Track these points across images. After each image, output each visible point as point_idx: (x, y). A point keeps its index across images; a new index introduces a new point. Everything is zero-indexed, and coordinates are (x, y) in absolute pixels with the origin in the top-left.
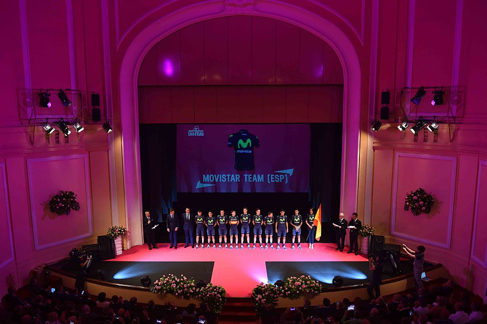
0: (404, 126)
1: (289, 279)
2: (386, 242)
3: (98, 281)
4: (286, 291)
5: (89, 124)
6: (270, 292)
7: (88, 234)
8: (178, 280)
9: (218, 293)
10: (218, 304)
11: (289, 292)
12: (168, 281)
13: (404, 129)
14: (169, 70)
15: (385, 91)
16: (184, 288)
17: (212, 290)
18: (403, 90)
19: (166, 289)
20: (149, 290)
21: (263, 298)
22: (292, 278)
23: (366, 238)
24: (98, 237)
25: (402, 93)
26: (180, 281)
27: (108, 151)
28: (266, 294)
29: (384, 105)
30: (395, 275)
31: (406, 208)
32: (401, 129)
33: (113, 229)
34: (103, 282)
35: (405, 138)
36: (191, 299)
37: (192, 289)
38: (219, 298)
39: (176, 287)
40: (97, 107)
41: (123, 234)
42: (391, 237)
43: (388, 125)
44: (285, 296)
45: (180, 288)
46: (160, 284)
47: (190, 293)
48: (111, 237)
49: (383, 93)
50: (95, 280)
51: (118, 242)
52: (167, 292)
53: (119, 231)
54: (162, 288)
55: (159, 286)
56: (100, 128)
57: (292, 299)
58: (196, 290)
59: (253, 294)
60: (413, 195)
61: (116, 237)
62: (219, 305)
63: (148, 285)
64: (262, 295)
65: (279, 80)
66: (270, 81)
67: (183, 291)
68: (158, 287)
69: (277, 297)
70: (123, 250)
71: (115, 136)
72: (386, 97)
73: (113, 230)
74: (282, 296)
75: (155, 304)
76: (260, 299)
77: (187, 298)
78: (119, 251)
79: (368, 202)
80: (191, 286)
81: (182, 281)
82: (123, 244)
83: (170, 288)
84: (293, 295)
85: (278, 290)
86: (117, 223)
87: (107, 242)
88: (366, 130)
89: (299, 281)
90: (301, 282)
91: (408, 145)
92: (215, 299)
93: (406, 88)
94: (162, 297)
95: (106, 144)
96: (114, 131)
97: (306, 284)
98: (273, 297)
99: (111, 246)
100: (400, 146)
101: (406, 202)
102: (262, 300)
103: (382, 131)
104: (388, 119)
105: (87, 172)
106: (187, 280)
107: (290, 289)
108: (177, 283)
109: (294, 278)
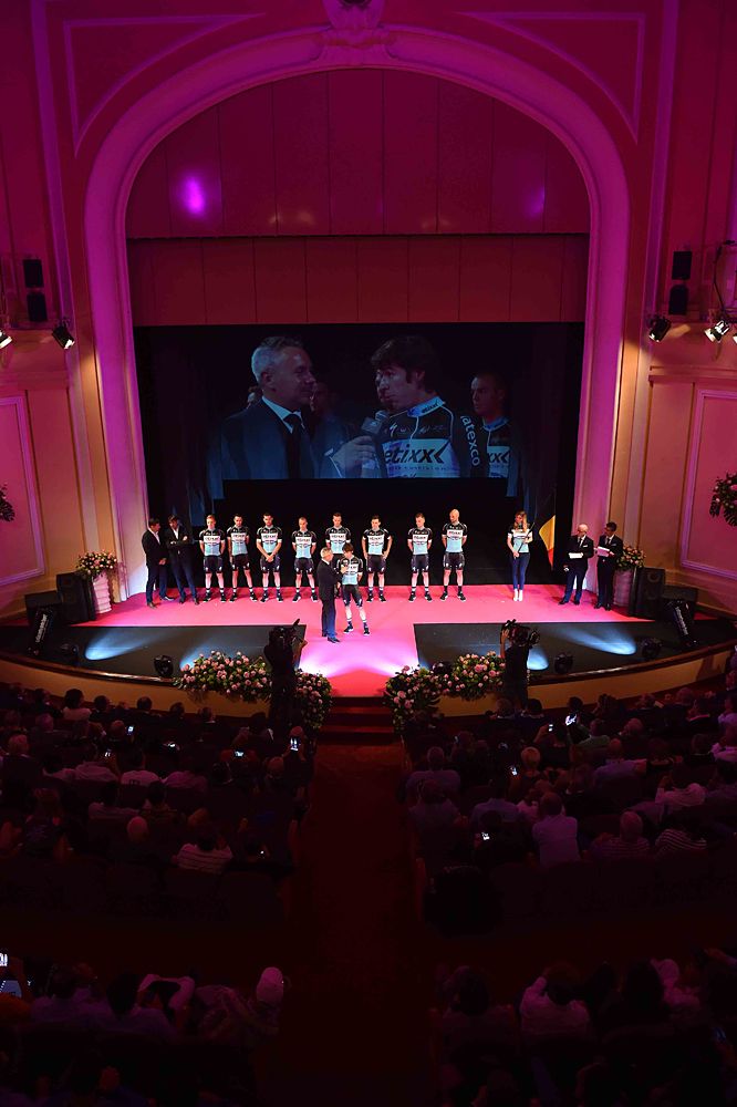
0: (719, 329)
1: (462, 659)
2: (669, 581)
3: (61, 667)
4: (455, 683)
5: (22, 329)
6: (423, 685)
7: (35, 571)
8: (231, 664)
9: (315, 688)
10: (315, 710)
11: (462, 686)
12: (209, 666)
13: (718, 336)
14: (195, 200)
15: (682, 250)
16: (244, 679)
17: (304, 683)
18: (721, 248)
19: (207, 682)
20: (171, 685)
21: (408, 697)
22: (468, 656)
23: (627, 574)
24: (59, 576)
25: (719, 253)
26: (236, 665)
27: (68, 389)
28: (415, 689)
29: (679, 282)
30: (683, 648)
31: (715, 510)
32: (712, 337)
33: (87, 560)
34: (73, 669)
35: (720, 357)
36: (259, 701)
37: (260, 681)
38: (317, 698)
39: (228, 676)
40: (38, 289)
41: (112, 569)
42: (678, 571)
43: (684, 328)
44: (453, 693)
45: (235, 680)
46: (192, 672)
47: (258, 689)
48: (84, 577)
49: (677, 254)
50: (56, 665)
51: (100, 587)
52: (209, 687)
53: (101, 563)
54: (197, 679)
55: (191, 675)
56: (47, 338)
57: (468, 700)
58: (268, 682)
59: (388, 689)
60: (730, 482)
61: (95, 575)
62: (318, 712)
63: (168, 674)
64: (406, 691)
65: (445, 223)
66: (425, 225)
67: (242, 686)
68: (188, 679)
69: (437, 696)
70: (112, 602)
71: (81, 354)
72: (682, 263)
73: (89, 560)
74: (448, 694)
75: (186, 711)
76: (402, 701)
77: (250, 699)
78: (103, 606)
79: (634, 499)
80: (259, 676)
81: (239, 666)
82: (110, 591)
83: (214, 680)
84: (470, 692)
85: (440, 682)
86: (95, 548)
87: (77, 587)
88: (635, 338)
89: (482, 663)
90: (488, 666)
91: (725, 373)
92: (310, 700)
93: (729, 243)
94: (197, 698)
95: (62, 374)
96: (78, 344)
97: (498, 668)
98: (430, 694)
99: (87, 596)
100: (708, 375)
101: (715, 498)
102: (407, 702)
103: (670, 340)
104: (684, 314)
105: (25, 434)
106: (250, 663)
107: (463, 679)
108: (229, 670)
109: (473, 656)
